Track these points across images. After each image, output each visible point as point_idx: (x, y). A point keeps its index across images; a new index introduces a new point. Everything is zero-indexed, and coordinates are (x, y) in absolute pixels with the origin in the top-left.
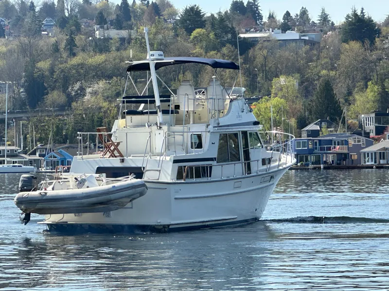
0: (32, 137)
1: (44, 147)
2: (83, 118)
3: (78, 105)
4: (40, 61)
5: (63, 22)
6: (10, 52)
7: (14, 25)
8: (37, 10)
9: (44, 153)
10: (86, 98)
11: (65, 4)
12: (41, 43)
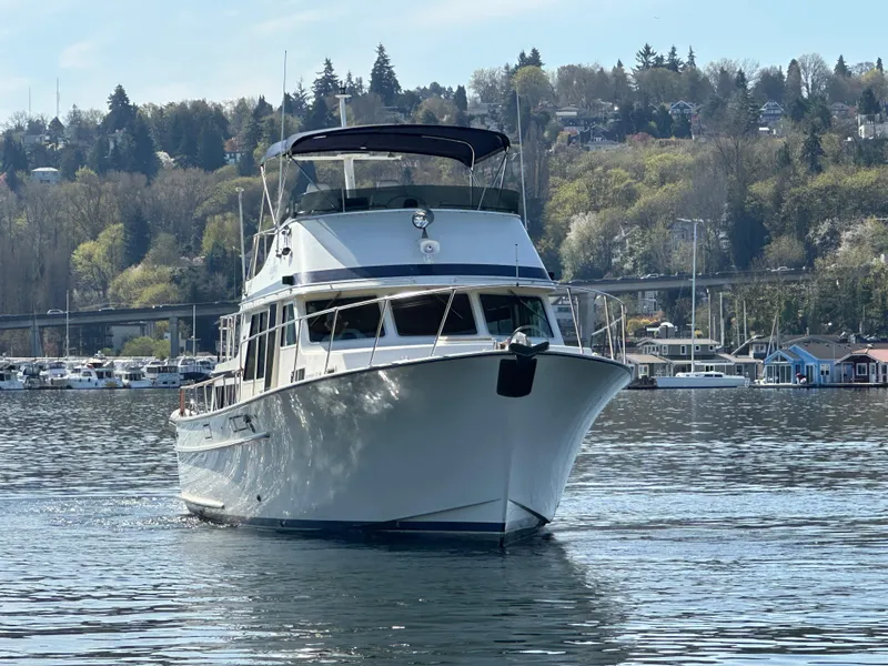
0: (741, 321)
1: (763, 340)
2: (835, 287)
3: (827, 262)
4: (756, 180)
5: (799, 110)
6: (701, 163)
7: (708, 115)
8: (749, 87)
9: (764, 351)
10: (840, 249)
11: (803, 76)
12: (758, 148)
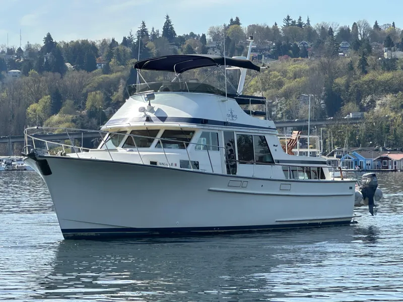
0: (330, 141)
1: (340, 150)
2: (373, 125)
3: (369, 114)
4: (337, 77)
5: (357, 45)
6: (313, 69)
7: (316, 47)
8: (334, 35)
9: (341, 155)
10: (376, 108)
11: (359, 30)
12: (338, 62)
